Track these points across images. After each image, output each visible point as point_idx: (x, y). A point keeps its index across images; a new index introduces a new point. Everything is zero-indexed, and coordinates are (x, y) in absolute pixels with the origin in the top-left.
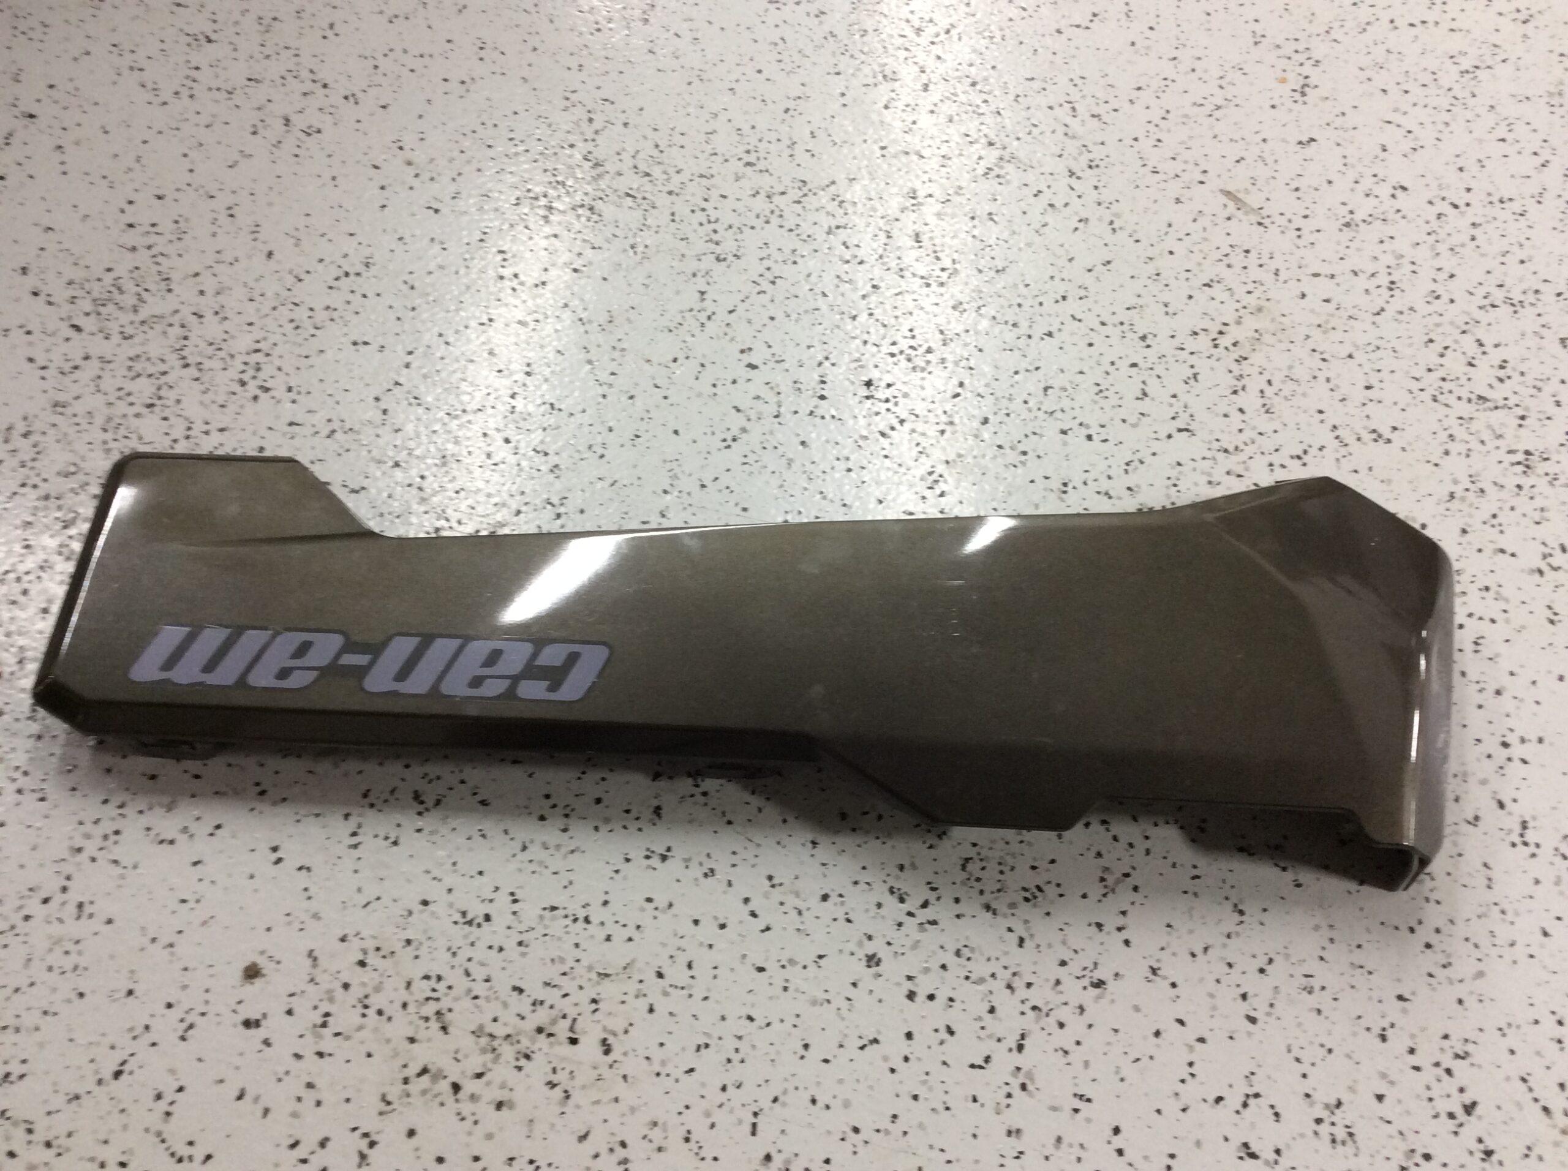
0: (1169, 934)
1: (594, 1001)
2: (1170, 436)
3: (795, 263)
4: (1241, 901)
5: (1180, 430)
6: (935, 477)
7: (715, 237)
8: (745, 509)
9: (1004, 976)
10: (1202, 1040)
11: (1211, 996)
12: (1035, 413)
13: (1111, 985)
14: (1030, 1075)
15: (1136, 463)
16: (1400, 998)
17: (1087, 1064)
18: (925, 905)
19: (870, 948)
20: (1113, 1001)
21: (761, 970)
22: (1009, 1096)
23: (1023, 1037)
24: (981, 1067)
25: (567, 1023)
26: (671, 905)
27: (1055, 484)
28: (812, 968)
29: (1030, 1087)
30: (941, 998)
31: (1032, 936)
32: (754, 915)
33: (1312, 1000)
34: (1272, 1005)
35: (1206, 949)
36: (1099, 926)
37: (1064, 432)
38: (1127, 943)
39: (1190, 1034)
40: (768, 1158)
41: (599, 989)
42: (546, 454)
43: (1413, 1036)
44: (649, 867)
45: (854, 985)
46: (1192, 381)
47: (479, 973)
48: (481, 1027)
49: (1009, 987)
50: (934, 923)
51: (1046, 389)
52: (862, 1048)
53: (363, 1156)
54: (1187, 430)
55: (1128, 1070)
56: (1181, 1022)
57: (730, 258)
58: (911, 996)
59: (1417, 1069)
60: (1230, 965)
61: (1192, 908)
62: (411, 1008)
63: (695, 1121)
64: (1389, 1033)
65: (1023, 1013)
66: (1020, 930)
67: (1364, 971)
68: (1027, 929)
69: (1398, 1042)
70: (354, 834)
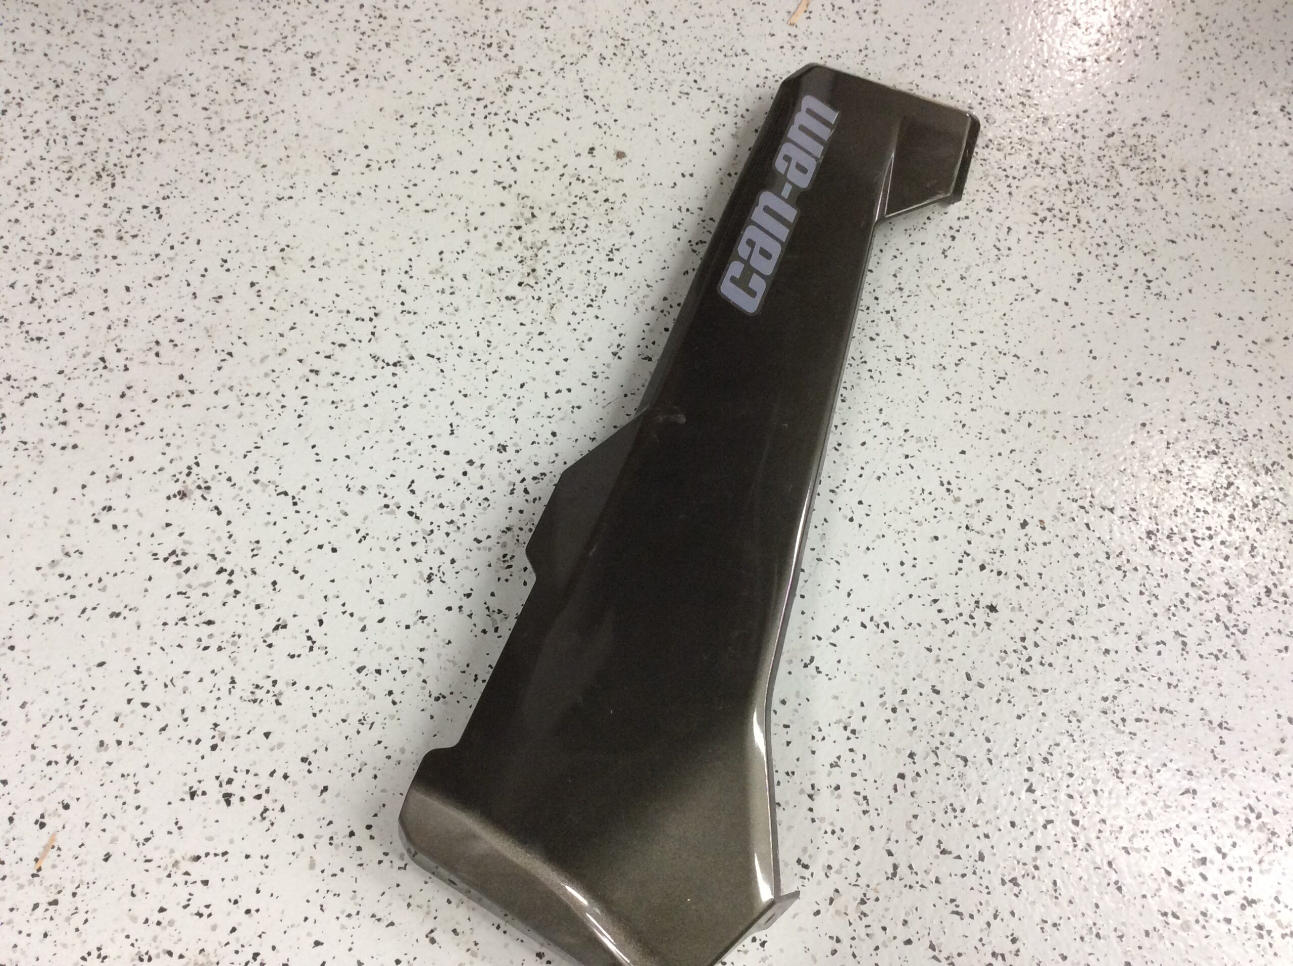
0: (444, 640)
1: (539, 298)
2: (890, 854)
3: (1141, 593)
4: (445, 703)
5: (895, 867)
6: (882, 626)
7: (1176, 538)
8: (879, 478)
9: (460, 522)
10: (364, 629)
11: (389, 649)
12: (939, 738)
13: (426, 586)
14: (392, 512)
15: (865, 807)
16: (325, 789)
17: (383, 549)
18: (526, 491)
19: (511, 449)
20: (415, 583)
21: (522, 386)
22: (386, 496)
23: (417, 518)
24: (410, 486)
25: (532, 283)
26: (582, 349)
27: (855, 724)
28: (513, 413)
29: (385, 510)
30: (462, 479)
31: (479, 549)
32: (559, 391)
33: (353, 720)
34: (364, 688)
35: (422, 660)
36: (468, 596)
37: (912, 755)
38: (449, 609)
39: (372, 624)
40: (412, 358)
41: (546, 302)
42: (957, 365)
43: (295, 784)
44: (612, 344)
45: (491, 433)
46: (952, 907)
47: (579, 250)
48: (547, 245)
49: (452, 522)
50: (512, 493)
51: (965, 760)
52: (451, 425)
53: (499, 183)
54: (894, 874)
55: (367, 573)
56: (381, 621)
57: (1151, 543)
58: (471, 462)
59: (272, 774)
60: (404, 672)
61: (455, 664)
62: (572, 217)
63: (450, 329)
64: (305, 766)
65: (432, 523)
66: (486, 543)
67: (356, 771)
68: (484, 549)
69: (297, 770)
70: (688, 210)
